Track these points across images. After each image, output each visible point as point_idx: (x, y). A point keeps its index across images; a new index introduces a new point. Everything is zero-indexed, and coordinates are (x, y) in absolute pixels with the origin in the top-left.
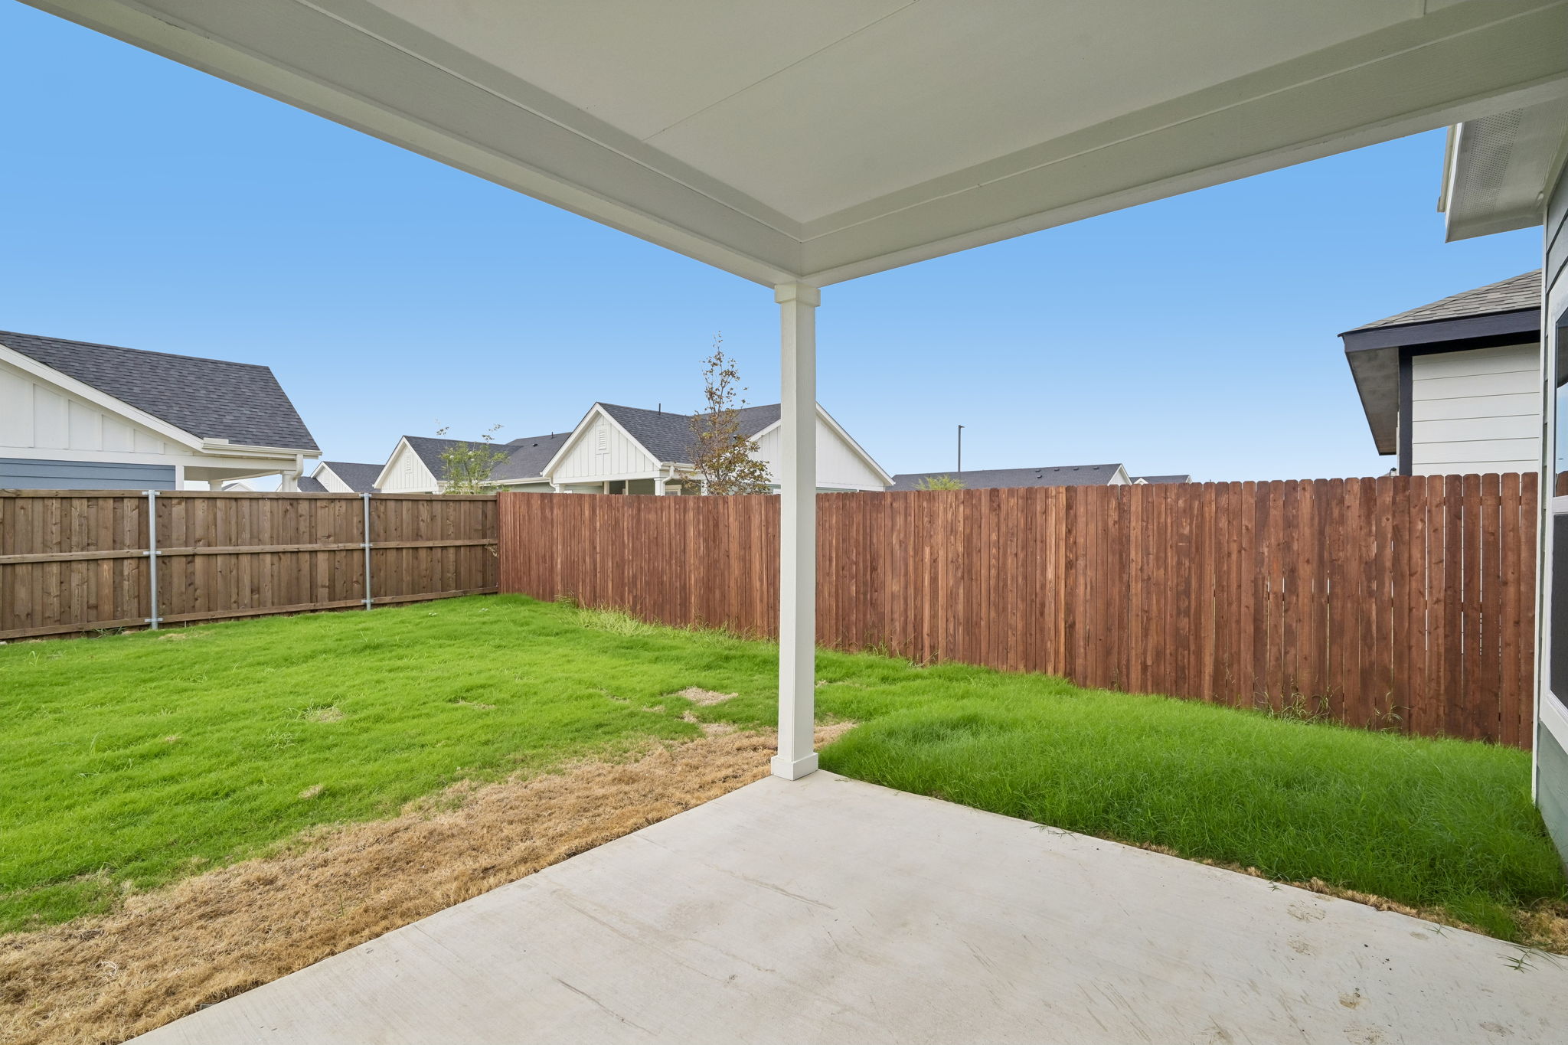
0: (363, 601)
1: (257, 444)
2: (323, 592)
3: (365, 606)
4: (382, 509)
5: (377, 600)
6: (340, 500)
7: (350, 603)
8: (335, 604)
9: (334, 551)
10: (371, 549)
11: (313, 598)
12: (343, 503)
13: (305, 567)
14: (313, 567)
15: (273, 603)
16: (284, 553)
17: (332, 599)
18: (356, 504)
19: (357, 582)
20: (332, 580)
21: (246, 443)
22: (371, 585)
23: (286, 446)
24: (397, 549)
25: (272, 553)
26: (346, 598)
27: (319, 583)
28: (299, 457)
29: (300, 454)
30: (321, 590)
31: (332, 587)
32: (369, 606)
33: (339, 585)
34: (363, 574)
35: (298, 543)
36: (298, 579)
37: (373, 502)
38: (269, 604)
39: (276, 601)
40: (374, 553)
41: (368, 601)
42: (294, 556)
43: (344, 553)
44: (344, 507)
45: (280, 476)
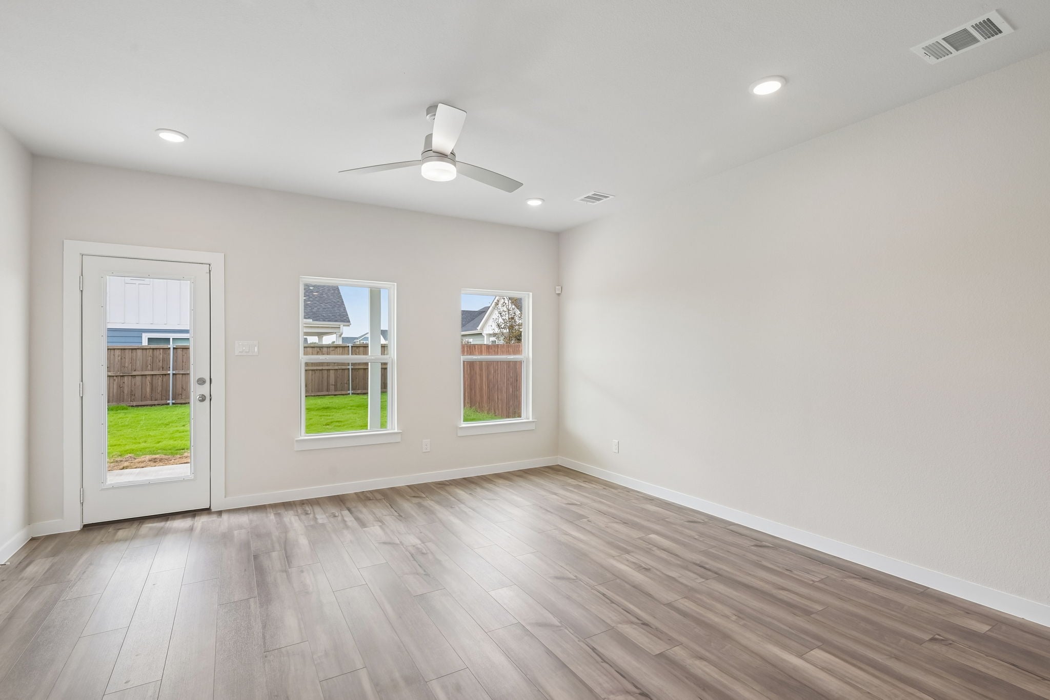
0: (348, 392)
1: (324, 321)
2: (332, 387)
3: (349, 394)
4: (358, 350)
5: (355, 392)
6: (339, 347)
7: (343, 393)
8: (337, 393)
9: (337, 369)
10: (352, 369)
11: (328, 390)
12: (341, 349)
13: (325, 376)
14: (328, 376)
15: (312, 392)
16: (317, 370)
17: (336, 390)
18: (346, 349)
19: (346, 383)
20: (336, 382)
21: (320, 321)
22: (352, 385)
23: (336, 321)
24: (364, 369)
25: (312, 370)
26: (342, 390)
27: (331, 383)
28: (341, 326)
29: (342, 324)
30: (331, 386)
31: (335, 385)
32: (350, 394)
33: (339, 385)
34: (349, 380)
35: (322, 366)
36: (322, 381)
37: (354, 348)
38: (310, 391)
39: (313, 390)
40: (353, 370)
41: (350, 392)
42: (321, 372)
43: (341, 370)
44: (341, 350)
45: (335, 335)
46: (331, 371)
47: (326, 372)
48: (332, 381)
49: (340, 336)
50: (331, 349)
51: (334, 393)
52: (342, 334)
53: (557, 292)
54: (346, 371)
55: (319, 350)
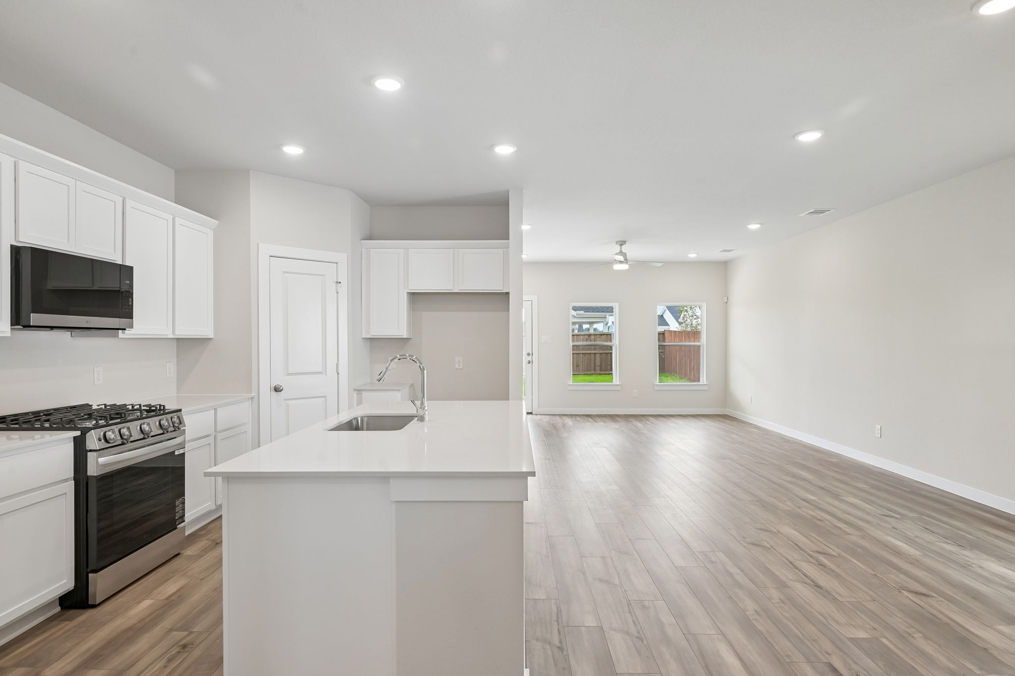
1: (593, 312)
2: (598, 368)
8: (602, 373)
9: (602, 353)
11: (595, 370)
13: (593, 359)
14: (595, 359)
16: (582, 353)
19: (609, 365)
20: (601, 364)
21: (590, 312)
26: (605, 371)
28: (608, 316)
29: (607, 314)
31: (601, 366)
33: (603, 366)
35: (590, 350)
36: (590, 363)
42: (589, 355)
43: (605, 354)
44: (606, 337)
45: (602, 324)
46: (597, 355)
47: (593, 355)
48: (598, 363)
49: (607, 325)
50: (597, 336)
51: (599, 372)
52: (608, 323)
53: (725, 301)
54: (609, 355)
55: (588, 338)
